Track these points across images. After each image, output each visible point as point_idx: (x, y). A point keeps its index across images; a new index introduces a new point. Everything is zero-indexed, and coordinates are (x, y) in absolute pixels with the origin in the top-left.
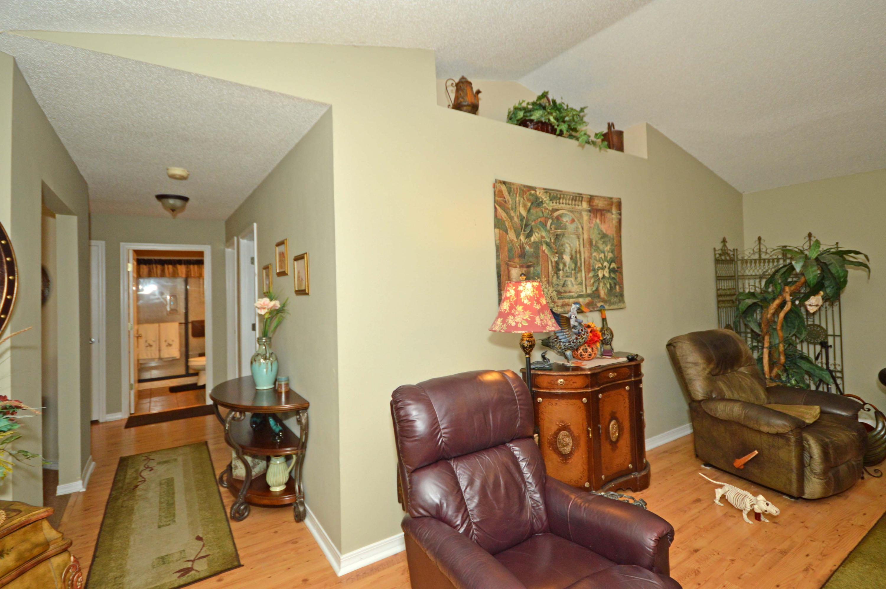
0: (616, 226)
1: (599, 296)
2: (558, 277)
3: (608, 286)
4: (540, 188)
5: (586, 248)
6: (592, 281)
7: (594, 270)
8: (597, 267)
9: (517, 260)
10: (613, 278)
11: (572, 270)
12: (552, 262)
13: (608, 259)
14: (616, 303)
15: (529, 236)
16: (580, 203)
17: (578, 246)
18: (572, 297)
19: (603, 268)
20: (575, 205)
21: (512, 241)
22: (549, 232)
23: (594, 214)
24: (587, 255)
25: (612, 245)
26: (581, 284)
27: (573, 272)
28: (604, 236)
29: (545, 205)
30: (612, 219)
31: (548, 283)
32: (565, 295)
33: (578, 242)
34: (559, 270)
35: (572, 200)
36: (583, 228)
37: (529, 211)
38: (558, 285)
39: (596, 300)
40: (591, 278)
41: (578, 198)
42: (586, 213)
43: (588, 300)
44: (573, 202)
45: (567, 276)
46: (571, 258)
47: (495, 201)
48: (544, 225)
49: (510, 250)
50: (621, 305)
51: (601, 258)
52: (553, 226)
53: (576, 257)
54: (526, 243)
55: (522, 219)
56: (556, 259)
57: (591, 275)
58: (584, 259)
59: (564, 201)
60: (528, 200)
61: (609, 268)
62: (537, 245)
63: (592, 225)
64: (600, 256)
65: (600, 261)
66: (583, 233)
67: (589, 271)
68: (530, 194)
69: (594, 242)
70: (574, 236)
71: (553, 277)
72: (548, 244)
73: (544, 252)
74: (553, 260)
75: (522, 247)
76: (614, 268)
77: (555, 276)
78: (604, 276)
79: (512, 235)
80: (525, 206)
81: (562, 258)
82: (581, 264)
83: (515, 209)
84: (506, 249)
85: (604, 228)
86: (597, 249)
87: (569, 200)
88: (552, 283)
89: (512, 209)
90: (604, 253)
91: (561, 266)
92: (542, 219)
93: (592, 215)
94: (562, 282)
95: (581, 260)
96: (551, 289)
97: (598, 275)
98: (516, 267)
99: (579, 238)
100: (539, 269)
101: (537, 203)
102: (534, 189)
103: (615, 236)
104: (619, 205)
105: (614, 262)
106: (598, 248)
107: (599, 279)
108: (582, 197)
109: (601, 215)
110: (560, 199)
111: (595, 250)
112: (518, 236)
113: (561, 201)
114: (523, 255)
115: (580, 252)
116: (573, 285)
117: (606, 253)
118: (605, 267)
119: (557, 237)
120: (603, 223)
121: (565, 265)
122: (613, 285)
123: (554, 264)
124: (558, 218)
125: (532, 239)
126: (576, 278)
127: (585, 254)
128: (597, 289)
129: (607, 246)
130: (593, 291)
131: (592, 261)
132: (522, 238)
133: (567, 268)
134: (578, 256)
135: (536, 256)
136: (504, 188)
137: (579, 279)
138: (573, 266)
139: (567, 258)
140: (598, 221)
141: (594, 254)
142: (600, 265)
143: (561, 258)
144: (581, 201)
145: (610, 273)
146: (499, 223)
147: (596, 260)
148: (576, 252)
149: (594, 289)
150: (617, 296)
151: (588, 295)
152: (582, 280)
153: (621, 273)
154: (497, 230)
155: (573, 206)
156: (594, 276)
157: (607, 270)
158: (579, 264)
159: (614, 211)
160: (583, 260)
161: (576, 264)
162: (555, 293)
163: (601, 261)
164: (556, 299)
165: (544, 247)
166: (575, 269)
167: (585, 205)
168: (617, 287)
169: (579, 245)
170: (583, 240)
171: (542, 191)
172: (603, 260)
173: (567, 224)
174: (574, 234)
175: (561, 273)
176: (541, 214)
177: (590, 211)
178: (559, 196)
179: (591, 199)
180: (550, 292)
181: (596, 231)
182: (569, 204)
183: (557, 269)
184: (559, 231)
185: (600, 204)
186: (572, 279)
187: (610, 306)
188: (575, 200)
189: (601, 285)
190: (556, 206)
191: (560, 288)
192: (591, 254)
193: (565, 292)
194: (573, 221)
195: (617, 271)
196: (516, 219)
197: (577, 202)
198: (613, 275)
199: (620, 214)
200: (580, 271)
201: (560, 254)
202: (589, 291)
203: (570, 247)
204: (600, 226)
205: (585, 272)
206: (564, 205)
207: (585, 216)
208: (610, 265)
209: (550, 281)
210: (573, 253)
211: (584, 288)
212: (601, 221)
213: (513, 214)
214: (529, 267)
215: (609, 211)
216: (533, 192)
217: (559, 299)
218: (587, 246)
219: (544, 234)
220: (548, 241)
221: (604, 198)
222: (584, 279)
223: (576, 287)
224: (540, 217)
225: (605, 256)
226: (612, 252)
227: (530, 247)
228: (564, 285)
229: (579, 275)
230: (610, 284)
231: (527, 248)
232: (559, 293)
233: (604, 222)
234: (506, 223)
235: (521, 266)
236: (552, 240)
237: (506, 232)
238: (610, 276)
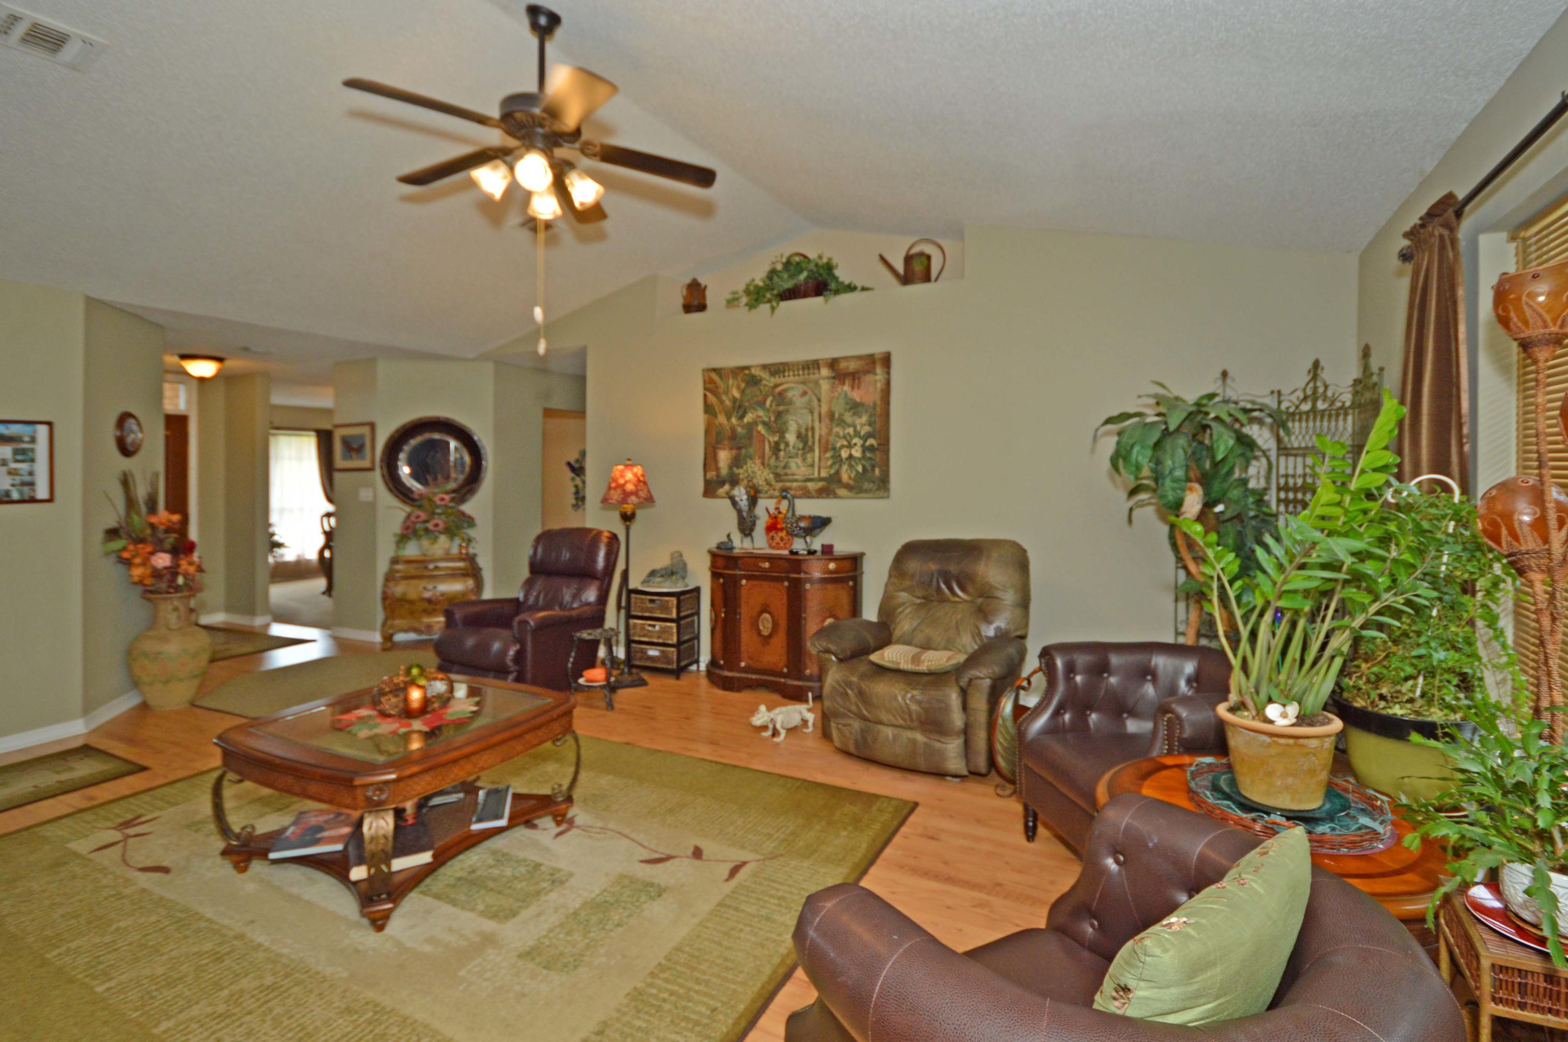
0: (882, 391)
1: (839, 481)
2: (777, 458)
3: (860, 469)
4: (757, 366)
5: (823, 423)
6: (830, 462)
7: (834, 449)
8: (838, 445)
9: (726, 442)
10: (870, 458)
11: (799, 449)
12: (769, 442)
13: (862, 433)
14: (871, 490)
15: (741, 417)
16: (816, 371)
17: (810, 422)
18: (796, 481)
19: (850, 446)
20: (809, 374)
21: (721, 425)
22: (768, 410)
23: (840, 380)
24: (824, 431)
25: (871, 416)
26: (812, 465)
27: (800, 452)
28: (855, 407)
29: (764, 382)
30: (876, 381)
31: (763, 464)
32: (786, 478)
33: (810, 417)
34: (780, 450)
35: (803, 369)
36: (819, 400)
37: (743, 392)
38: (776, 467)
39: (833, 486)
40: (827, 459)
41: (813, 365)
42: (827, 381)
43: (820, 484)
44: (806, 372)
45: (790, 457)
46: (799, 436)
47: (705, 389)
48: (762, 404)
49: (718, 434)
50: (881, 493)
51: (849, 434)
52: (774, 403)
53: (807, 435)
54: (739, 425)
55: (734, 400)
56: (776, 439)
57: (829, 454)
58: (820, 436)
59: (791, 373)
60: (743, 381)
61: (863, 446)
62: (751, 427)
63: (836, 394)
64: (846, 431)
65: (844, 437)
66: (820, 406)
67: (826, 450)
68: (745, 374)
69: (837, 416)
70: (805, 411)
71: (770, 458)
72: (765, 424)
73: (759, 432)
74: (771, 439)
75: (733, 430)
76: (872, 446)
77: (774, 457)
78: (851, 456)
79: (722, 419)
80: (738, 387)
81: (784, 437)
82: (813, 443)
83: (727, 392)
84: (714, 433)
85: (856, 395)
86: (842, 423)
87: (798, 370)
88: (769, 465)
89: (724, 393)
90: (855, 427)
91: (782, 446)
92: (760, 398)
93: (837, 382)
94: (782, 464)
95: (813, 437)
96: (767, 471)
97: (840, 456)
98: (724, 449)
99: (812, 412)
100: (751, 450)
101: (754, 381)
102: (748, 368)
103: (878, 402)
104: (886, 360)
105: (874, 438)
106: (844, 422)
107: (841, 460)
108: (818, 365)
109: (854, 379)
110: (784, 371)
111: (838, 425)
112: (729, 418)
113: (786, 374)
114: (734, 436)
115: (813, 429)
116: (798, 467)
117: (858, 428)
118: (855, 444)
119: (779, 415)
120: (856, 390)
121: (787, 445)
122: (868, 467)
123: (772, 444)
124: (780, 394)
125: (746, 420)
126: (804, 460)
127: (820, 430)
128: (838, 472)
129: (860, 417)
130: (831, 475)
131: (831, 439)
132: (734, 420)
133: (791, 448)
134: (810, 434)
135: (749, 436)
136: (714, 376)
137: (809, 460)
138: (801, 445)
139: (791, 437)
140: (846, 388)
141: (836, 429)
142: (845, 443)
143: (782, 437)
144: (819, 368)
145: (864, 452)
146: (708, 409)
147: (839, 437)
148: (807, 430)
149: (832, 471)
150: (873, 482)
151: (821, 479)
152: (814, 461)
153: (886, 452)
154: (706, 416)
155: (806, 376)
156: (832, 457)
157: (858, 448)
158: (810, 443)
159: (879, 370)
160: (817, 437)
161: (806, 443)
162: (771, 476)
163: (848, 438)
164: (773, 482)
165: (760, 428)
166: (803, 449)
167: (825, 372)
168: (877, 471)
169: (813, 421)
170: (820, 414)
171: (758, 369)
172: (850, 436)
173: (794, 398)
174: (806, 408)
175: (782, 454)
176: (758, 393)
177: (834, 378)
178: (782, 369)
179: (833, 364)
180: (765, 474)
181: (841, 401)
182: (799, 375)
183: (776, 449)
184: (781, 408)
185: (853, 366)
186: (799, 461)
187: (857, 493)
188: (809, 369)
189: (845, 467)
190: (777, 380)
191: (779, 471)
192: (831, 430)
193: (786, 474)
194: (804, 394)
195: (877, 449)
196: (728, 403)
197: (811, 371)
198: (868, 455)
199: (888, 373)
200: (812, 450)
201: (782, 432)
202: (824, 474)
203: (798, 424)
204: (849, 393)
205: (820, 452)
206: (792, 378)
207: (825, 386)
208: (865, 441)
209: (766, 461)
210: (803, 431)
211: (816, 470)
212: (853, 388)
213: (724, 397)
214: (739, 448)
215: (872, 371)
216: (747, 372)
217: (777, 481)
218: (826, 421)
219: (761, 413)
220: (766, 419)
221: (859, 358)
222: (817, 459)
223: (803, 469)
224: (756, 396)
225: (855, 431)
226: (870, 424)
227: (743, 427)
228: (785, 467)
229: (809, 456)
230: (864, 467)
231: (739, 430)
232: (777, 476)
233: (859, 387)
234: (717, 409)
235: (731, 449)
236: (773, 419)
237: (715, 416)
238: (864, 457)
